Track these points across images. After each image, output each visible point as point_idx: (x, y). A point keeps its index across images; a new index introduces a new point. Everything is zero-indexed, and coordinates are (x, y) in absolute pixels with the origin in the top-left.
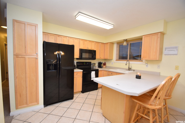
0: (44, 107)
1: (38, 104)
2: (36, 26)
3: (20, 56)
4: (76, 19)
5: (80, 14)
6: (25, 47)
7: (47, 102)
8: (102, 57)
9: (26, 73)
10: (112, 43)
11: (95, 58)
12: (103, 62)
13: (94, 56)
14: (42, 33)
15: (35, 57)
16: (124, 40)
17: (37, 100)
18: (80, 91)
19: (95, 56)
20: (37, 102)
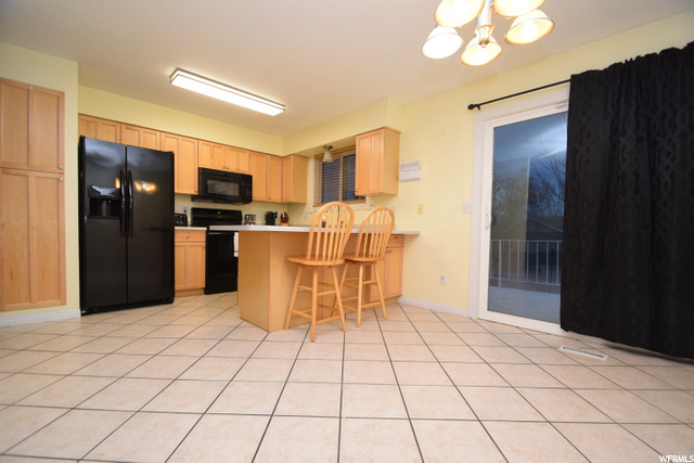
0: (82, 315)
1: (64, 303)
2: (59, 98)
3: (14, 171)
4: (173, 83)
5: (178, 72)
6: (28, 150)
7: (93, 303)
8: (276, 197)
9: (28, 217)
10: (303, 157)
11: (251, 197)
12: (280, 212)
13: (247, 193)
14: (77, 116)
15: (56, 176)
16: (325, 147)
17: (59, 293)
18: (200, 289)
19: (251, 190)
20: (61, 297)
